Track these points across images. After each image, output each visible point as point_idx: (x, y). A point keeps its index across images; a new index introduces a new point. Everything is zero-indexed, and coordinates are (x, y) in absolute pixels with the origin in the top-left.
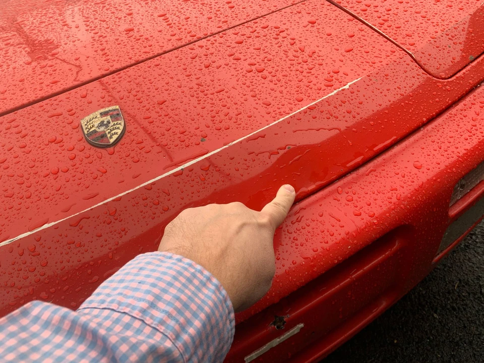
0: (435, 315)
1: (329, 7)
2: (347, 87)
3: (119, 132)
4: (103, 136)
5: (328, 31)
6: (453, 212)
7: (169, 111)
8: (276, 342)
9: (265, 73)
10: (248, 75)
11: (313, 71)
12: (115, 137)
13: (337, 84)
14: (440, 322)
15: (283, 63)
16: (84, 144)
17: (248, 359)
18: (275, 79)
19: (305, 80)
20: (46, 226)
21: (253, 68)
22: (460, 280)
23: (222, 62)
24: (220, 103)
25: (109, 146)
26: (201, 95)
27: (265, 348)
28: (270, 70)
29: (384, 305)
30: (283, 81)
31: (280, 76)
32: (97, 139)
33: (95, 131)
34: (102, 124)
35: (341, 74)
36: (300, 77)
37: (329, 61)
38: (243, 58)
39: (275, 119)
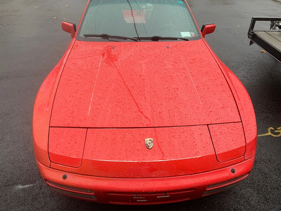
0: (206, 207)
1: (207, 131)
2: (198, 157)
3: (152, 146)
4: (149, 146)
5: (203, 139)
6: (207, 189)
7: (162, 146)
8: (164, 197)
9: (184, 145)
10: (181, 143)
11: (194, 150)
12: (151, 147)
13: (197, 156)
14: (206, 209)
15: (189, 144)
16: (144, 145)
17: (158, 197)
18: (185, 147)
19: (191, 151)
20: (135, 161)
21: (183, 142)
22: (218, 202)
23: (177, 137)
24: (173, 149)
25: (149, 149)
26: (170, 144)
27: (161, 197)
28: (186, 145)
29: (188, 199)
30: (187, 149)
31: (187, 147)
32: (148, 146)
33: (147, 144)
34: (149, 143)
35: (199, 153)
36: (191, 150)
37: (198, 148)
38: (182, 138)
39: (181, 158)
